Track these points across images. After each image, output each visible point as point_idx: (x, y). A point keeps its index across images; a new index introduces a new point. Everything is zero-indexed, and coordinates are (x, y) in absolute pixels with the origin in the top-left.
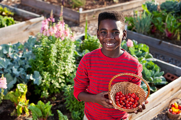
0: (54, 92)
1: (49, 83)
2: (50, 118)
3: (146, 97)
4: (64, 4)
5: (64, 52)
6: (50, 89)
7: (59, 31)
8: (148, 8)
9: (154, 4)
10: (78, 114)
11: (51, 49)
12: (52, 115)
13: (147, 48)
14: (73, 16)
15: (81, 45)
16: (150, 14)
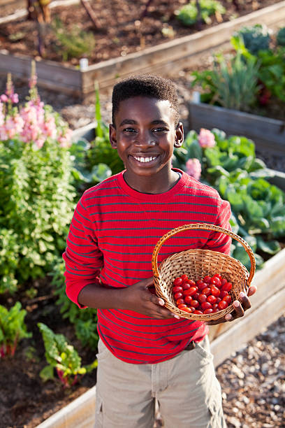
0: (30, 278)
1: (17, 255)
2: (25, 342)
3: (247, 278)
4: (44, 51)
5: (47, 176)
6: (21, 271)
7: (28, 127)
8: (247, 46)
9: (261, 34)
10: (91, 328)
11: (12, 173)
12: (29, 335)
13: (248, 145)
14: (66, 79)
15: (89, 153)
16: (252, 59)
